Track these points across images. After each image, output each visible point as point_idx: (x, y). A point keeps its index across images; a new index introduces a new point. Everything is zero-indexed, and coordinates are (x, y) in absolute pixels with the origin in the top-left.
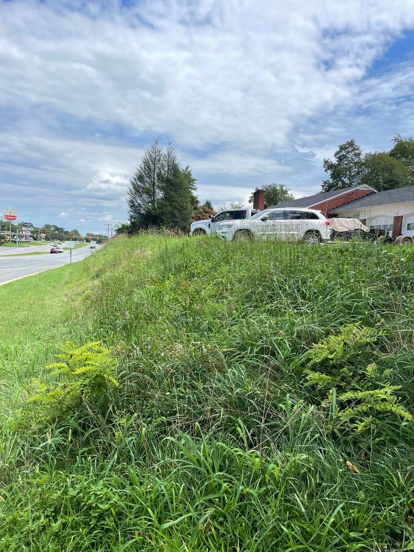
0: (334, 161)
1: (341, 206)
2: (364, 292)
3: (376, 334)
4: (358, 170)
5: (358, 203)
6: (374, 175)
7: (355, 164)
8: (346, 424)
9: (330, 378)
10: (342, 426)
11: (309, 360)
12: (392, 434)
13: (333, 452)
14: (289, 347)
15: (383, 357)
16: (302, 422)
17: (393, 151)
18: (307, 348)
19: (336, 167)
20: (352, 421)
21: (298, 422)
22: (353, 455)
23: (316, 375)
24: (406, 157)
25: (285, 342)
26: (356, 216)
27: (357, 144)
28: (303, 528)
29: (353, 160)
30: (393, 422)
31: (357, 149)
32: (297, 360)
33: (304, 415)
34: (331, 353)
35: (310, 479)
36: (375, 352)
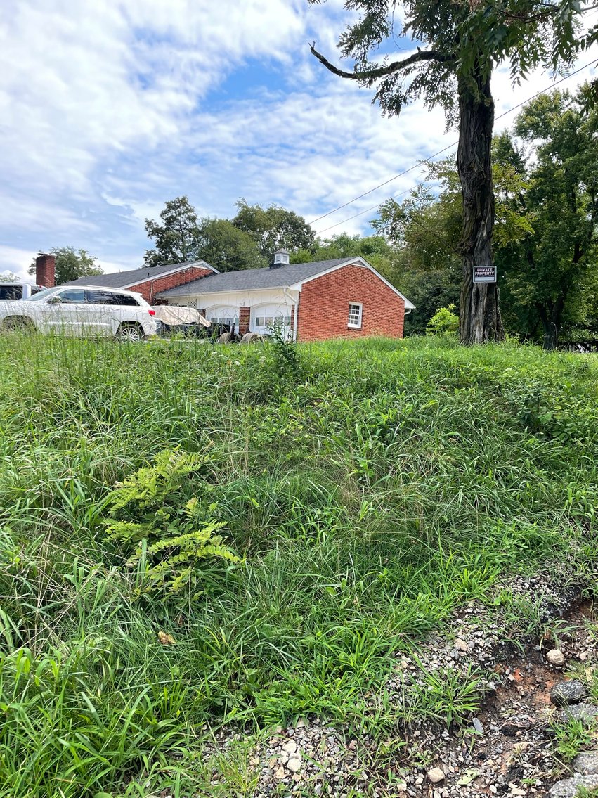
0: (161, 223)
1: (171, 288)
2: (189, 407)
3: (201, 460)
4: (194, 240)
5: (193, 287)
6: (215, 249)
7: (190, 230)
8: (159, 584)
9: (140, 526)
10: (153, 587)
11: (110, 505)
12: (216, 584)
13: (141, 625)
14: (81, 491)
15: (210, 488)
16: (97, 593)
17: (237, 219)
18: (109, 489)
19: (163, 232)
20: (167, 578)
21: (92, 595)
22: (167, 622)
23: (120, 525)
24: (254, 230)
25: (75, 485)
26: (192, 304)
27: (190, 203)
28: (94, 735)
29: (187, 225)
30: (218, 570)
31: (191, 211)
32: (94, 508)
33: (100, 582)
34: (141, 491)
35: (107, 668)
36: (200, 484)
